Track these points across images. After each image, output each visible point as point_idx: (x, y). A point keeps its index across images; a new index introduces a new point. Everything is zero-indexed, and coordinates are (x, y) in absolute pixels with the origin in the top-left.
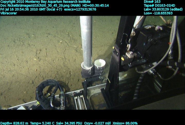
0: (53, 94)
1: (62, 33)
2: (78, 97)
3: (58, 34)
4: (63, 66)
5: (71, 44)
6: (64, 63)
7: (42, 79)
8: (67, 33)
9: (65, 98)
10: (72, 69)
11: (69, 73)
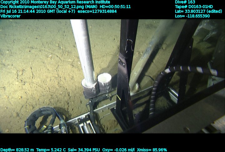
0: (51, 125)
1: (50, 45)
2: (84, 123)
3: (45, 47)
4: (58, 88)
5: (65, 58)
6: (58, 83)
7: (32, 108)
8: (57, 45)
9: (68, 128)
10: (71, 90)
11: (67, 95)
